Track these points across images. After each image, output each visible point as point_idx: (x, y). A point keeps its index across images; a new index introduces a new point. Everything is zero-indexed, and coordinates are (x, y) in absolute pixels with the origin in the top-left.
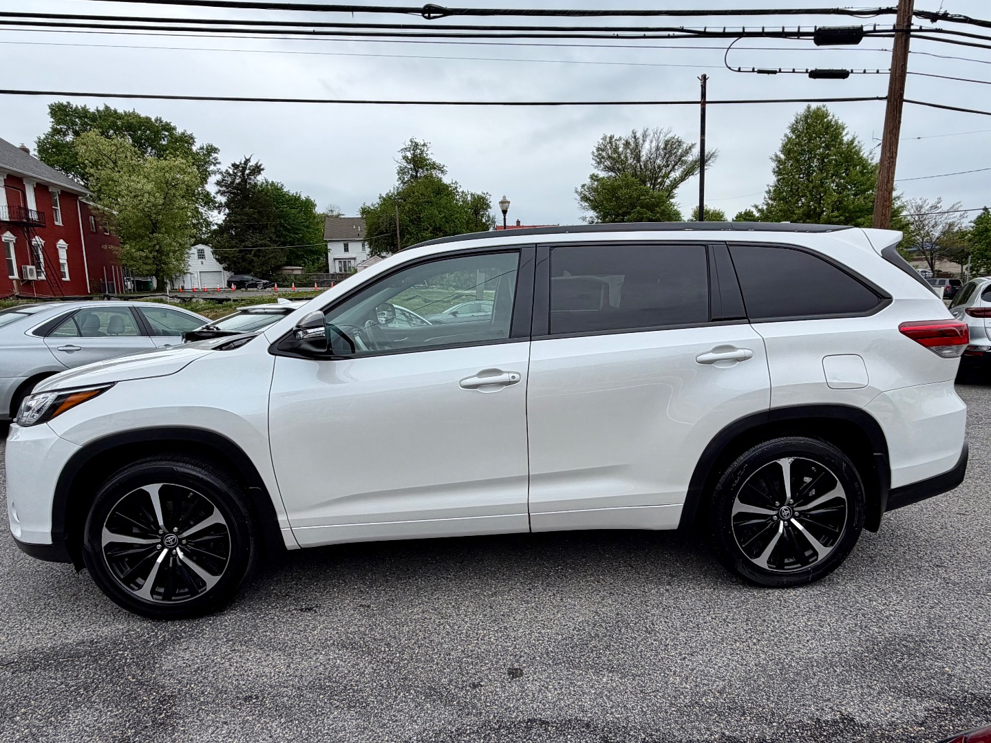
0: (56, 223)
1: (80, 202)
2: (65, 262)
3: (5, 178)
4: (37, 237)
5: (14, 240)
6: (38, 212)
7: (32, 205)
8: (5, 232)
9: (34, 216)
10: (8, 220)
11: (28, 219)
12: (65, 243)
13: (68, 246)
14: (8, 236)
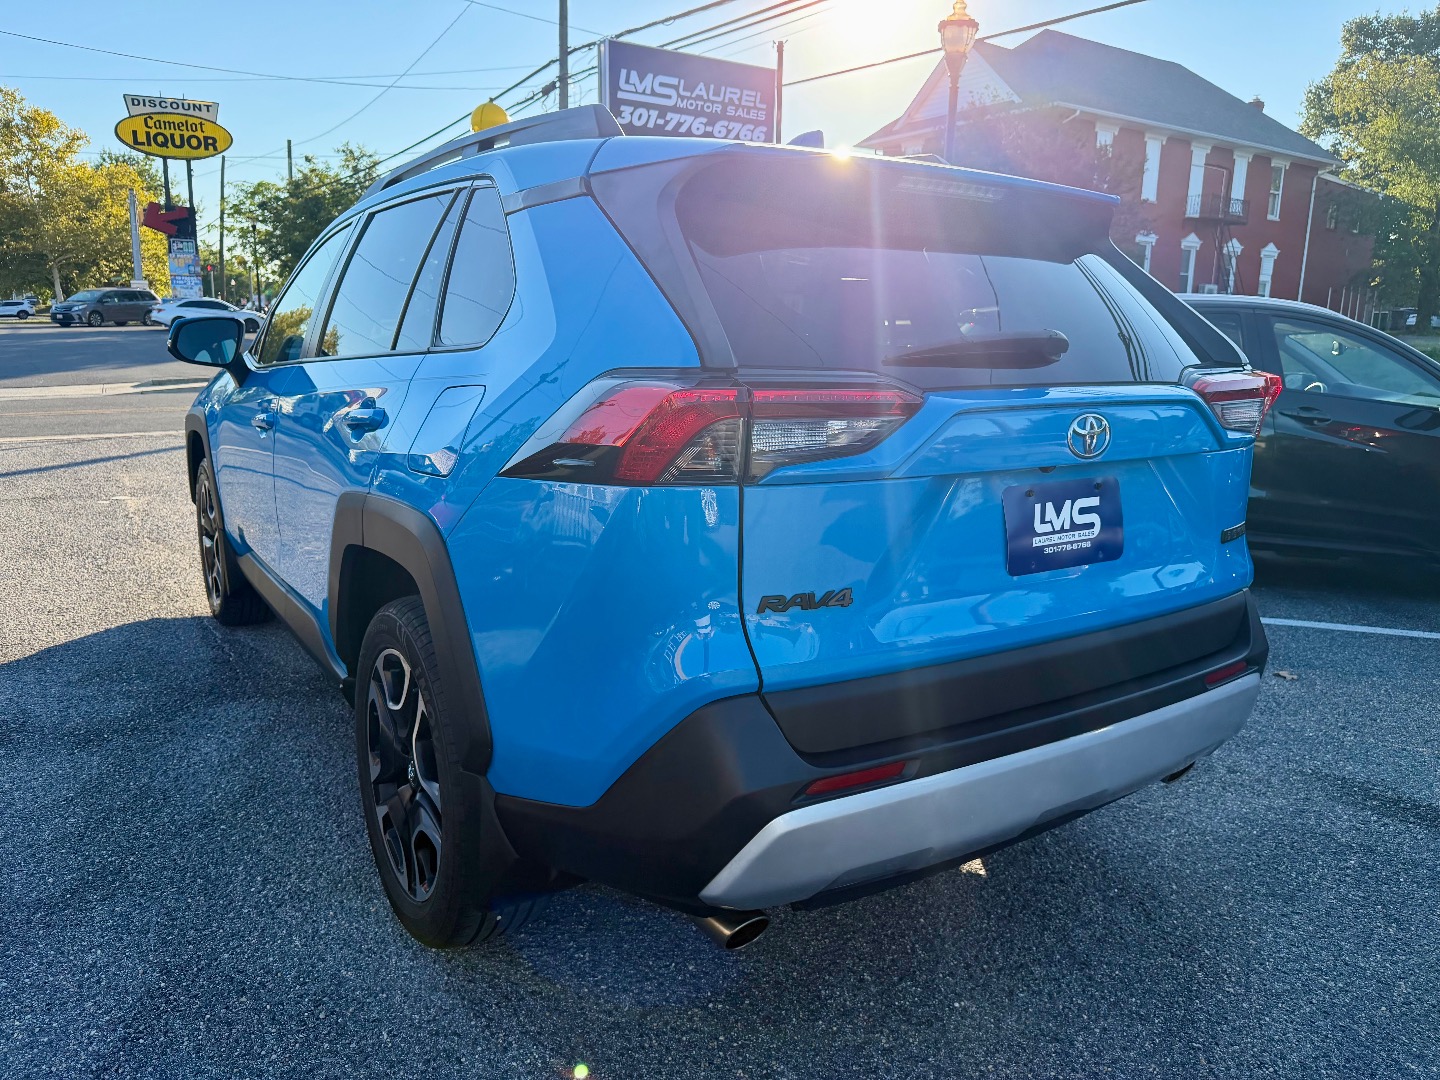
0: (1270, 217)
1: (1319, 178)
2: (1269, 279)
3: (1209, 152)
4: (1235, 241)
5: (1198, 246)
6: (1245, 203)
7: (1238, 191)
8: (1190, 233)
9: (1236, 208)
10: (1197, 216)
11: (1226, 212)
12: (1276, 250)
13: (1279, 254)
14: (1192, 242)
